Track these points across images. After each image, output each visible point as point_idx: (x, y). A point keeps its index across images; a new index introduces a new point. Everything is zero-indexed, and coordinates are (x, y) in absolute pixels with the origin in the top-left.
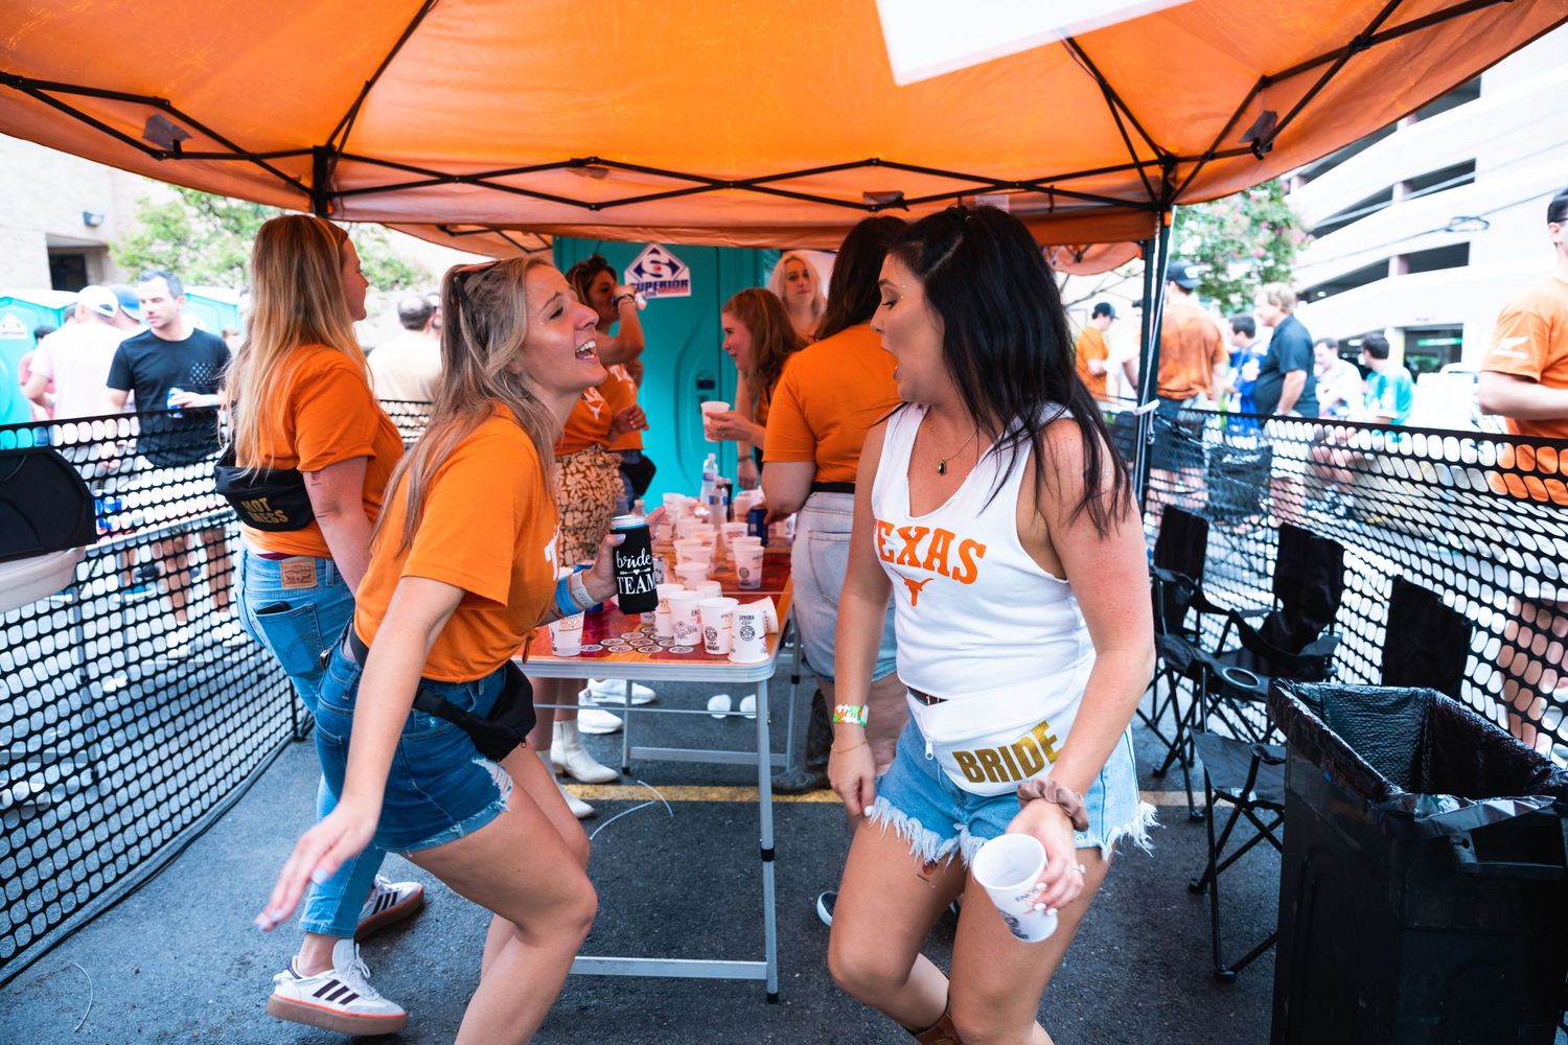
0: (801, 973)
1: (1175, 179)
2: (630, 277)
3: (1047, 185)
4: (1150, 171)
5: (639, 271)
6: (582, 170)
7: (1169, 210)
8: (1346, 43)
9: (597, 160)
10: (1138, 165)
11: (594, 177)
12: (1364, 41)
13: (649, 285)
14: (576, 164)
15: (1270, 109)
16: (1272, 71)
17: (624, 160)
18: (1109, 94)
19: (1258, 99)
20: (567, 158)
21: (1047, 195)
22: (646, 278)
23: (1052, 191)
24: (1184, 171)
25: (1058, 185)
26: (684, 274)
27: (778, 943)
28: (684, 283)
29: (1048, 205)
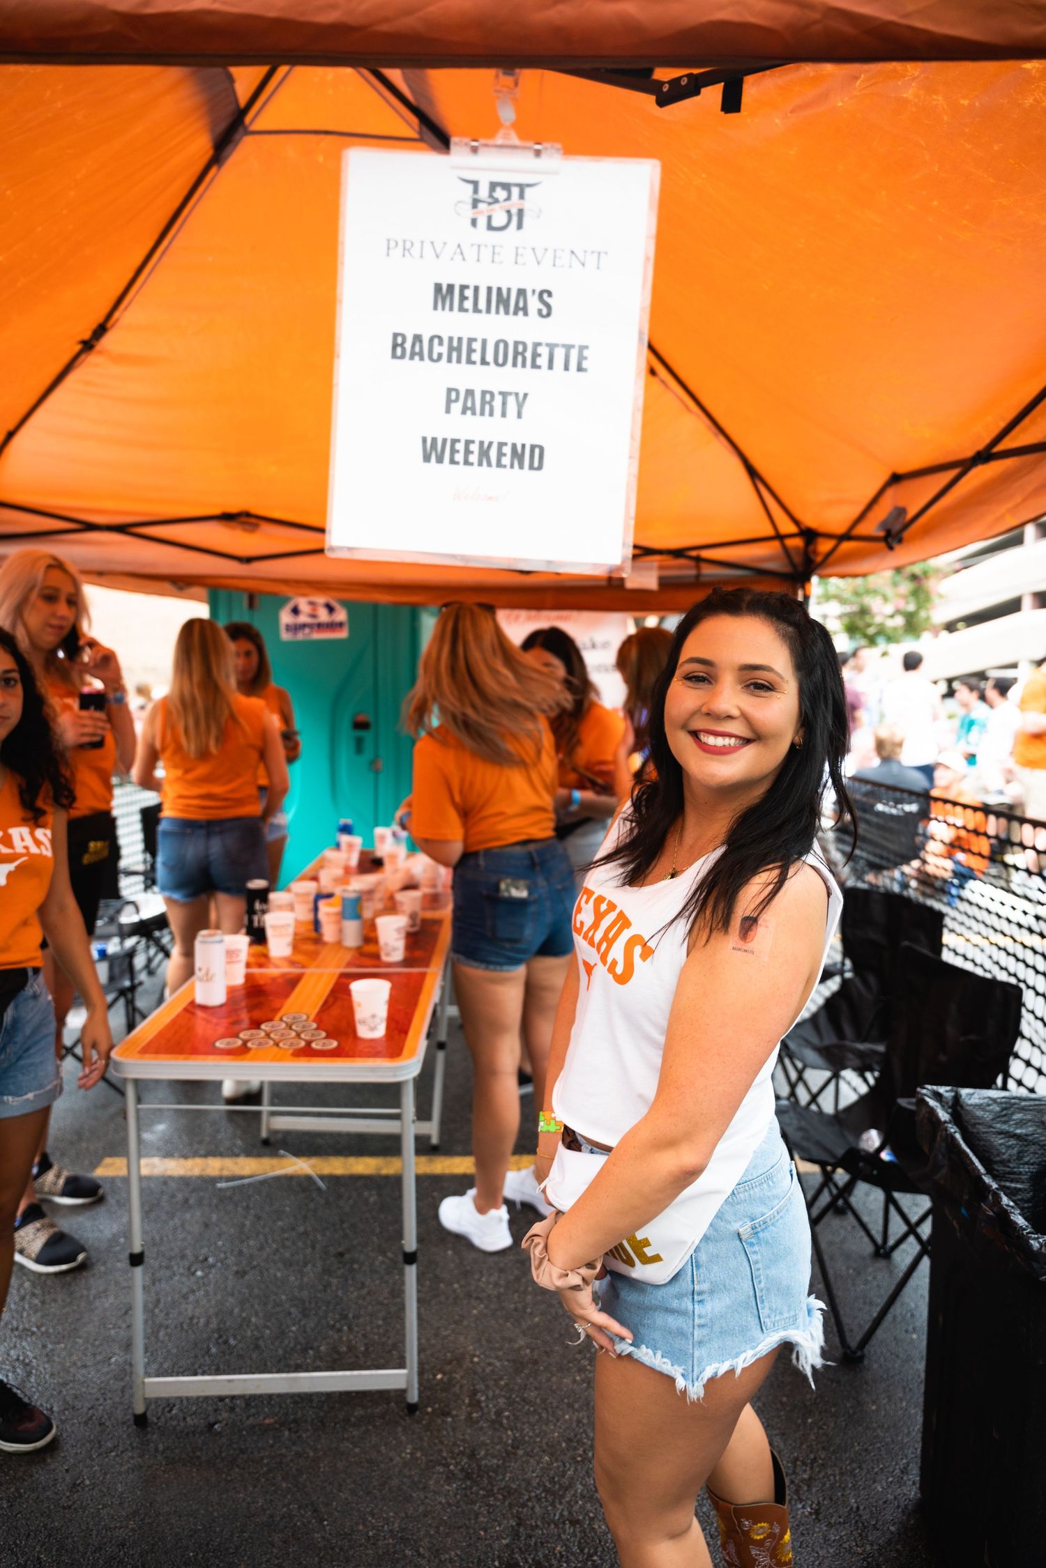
0: (444, 1374)
1: (815, 552)
2: (286, 618)
3: (694, 553)
4: (790, 543)
5: (296, 611)
6: (233, 524)
7: (808, 579)
8: (969, 453)
9: (248, 514)
10: (779, 537)
11: (245, 530)
12: (984, 456)
13: (304, 626)
14: (227, 518)
15: (901, 504)
16: (901, 470)
17: (277, 515)
18: (752, 473)
19: (890, 493)
20: (217, 511)
21: (692, 563)
22: (303, 619)
23: (698, 560)
24: (824, 546)
25: (706, 554)
26: (341, 615)
27: (419, 1339)
28: (341, 625)
29: (693, 572)
